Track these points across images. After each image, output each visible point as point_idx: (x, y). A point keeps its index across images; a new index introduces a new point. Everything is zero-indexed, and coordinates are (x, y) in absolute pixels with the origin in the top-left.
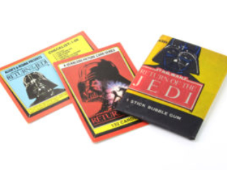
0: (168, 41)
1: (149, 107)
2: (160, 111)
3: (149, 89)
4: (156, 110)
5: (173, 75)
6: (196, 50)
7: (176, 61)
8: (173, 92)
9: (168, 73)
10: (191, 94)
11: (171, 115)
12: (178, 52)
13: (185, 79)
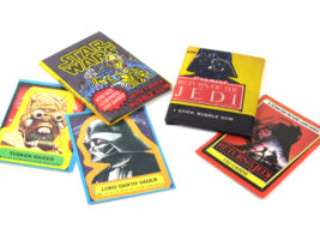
0: (197, 51)
1: (199, 114)
2: (210, 115)
3: (192, 97)
4: (206, 115)
5: (212, 81)
6: (227, 56)
7: (210, 68)
8: (218, 97)
9: (206, 80)
10: (235, 96)
11: (223, 118)
12: (210, 59)
13: (225, 83)
